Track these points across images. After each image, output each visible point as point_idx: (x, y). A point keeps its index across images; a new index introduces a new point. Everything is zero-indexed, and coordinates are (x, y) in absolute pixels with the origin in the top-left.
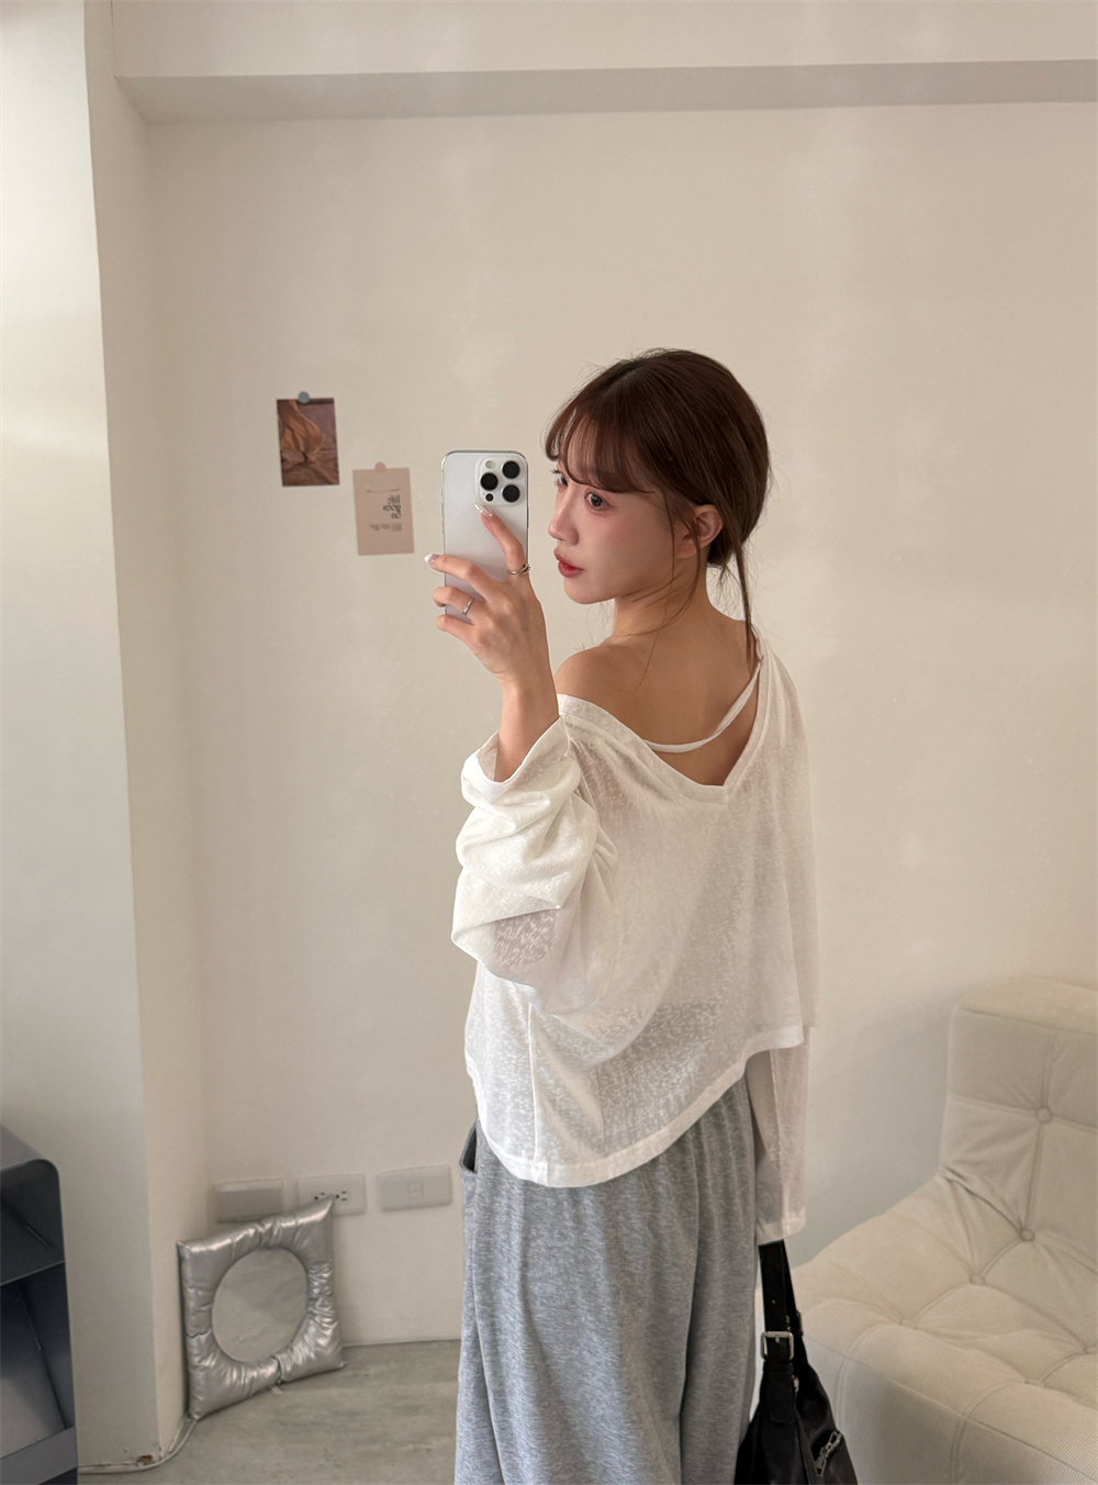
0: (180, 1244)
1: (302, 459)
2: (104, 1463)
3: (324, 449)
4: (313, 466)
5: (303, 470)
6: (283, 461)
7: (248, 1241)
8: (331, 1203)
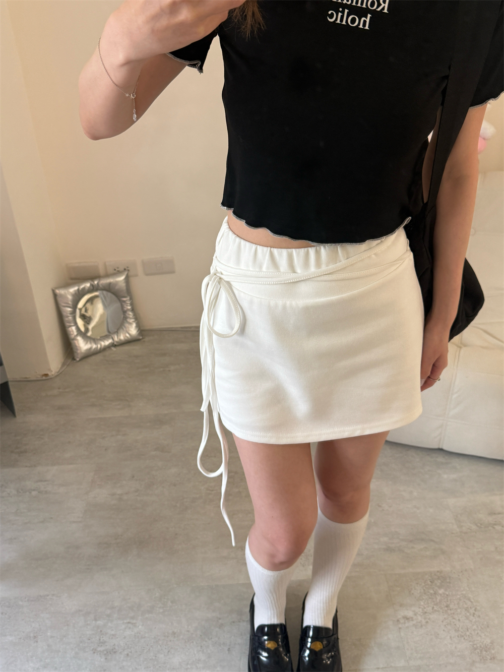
0: (53, 289)
2: (28, 377)
7: (87, 288)
8: (126, 273)
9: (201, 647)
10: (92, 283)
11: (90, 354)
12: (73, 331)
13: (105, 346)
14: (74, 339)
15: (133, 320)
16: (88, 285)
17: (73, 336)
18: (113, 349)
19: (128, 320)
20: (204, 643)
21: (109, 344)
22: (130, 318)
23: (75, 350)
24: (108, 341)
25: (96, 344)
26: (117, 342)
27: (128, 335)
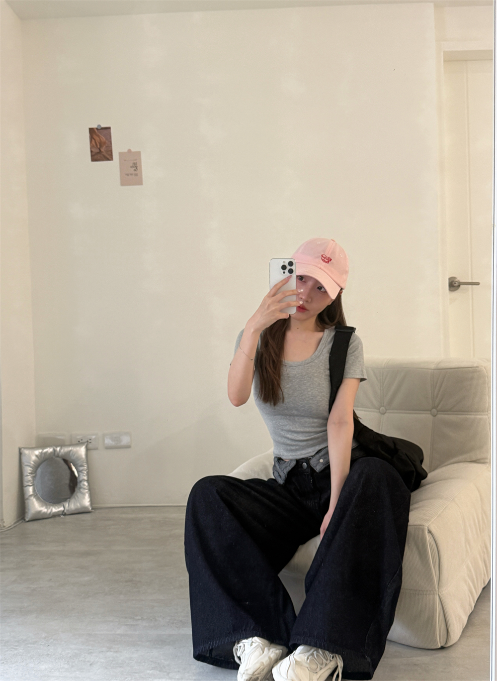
0: (20, 449)
1: (98, 151)
3: (107, 147)
4: (103, 153)
5: (99, 155)
6: (91, 152)
7: (49, 452)
8: (86, 444)
9: (68, 662)
10: (55, 448)
11: (39, 518)
12: (29, 492)
13: (55, 513)
14: (27, 499)
15: (87, 491)
16: (50, 450)
17: (26, 497)
18: (62, 516)
19: (82, 490)
20: (72, 660)
21: (59, 511)
22: (85, 489)
23: (27, 510)
24: (58, 508)
25: (46, 508)
26: (68, 510)
27: (79, 505)
